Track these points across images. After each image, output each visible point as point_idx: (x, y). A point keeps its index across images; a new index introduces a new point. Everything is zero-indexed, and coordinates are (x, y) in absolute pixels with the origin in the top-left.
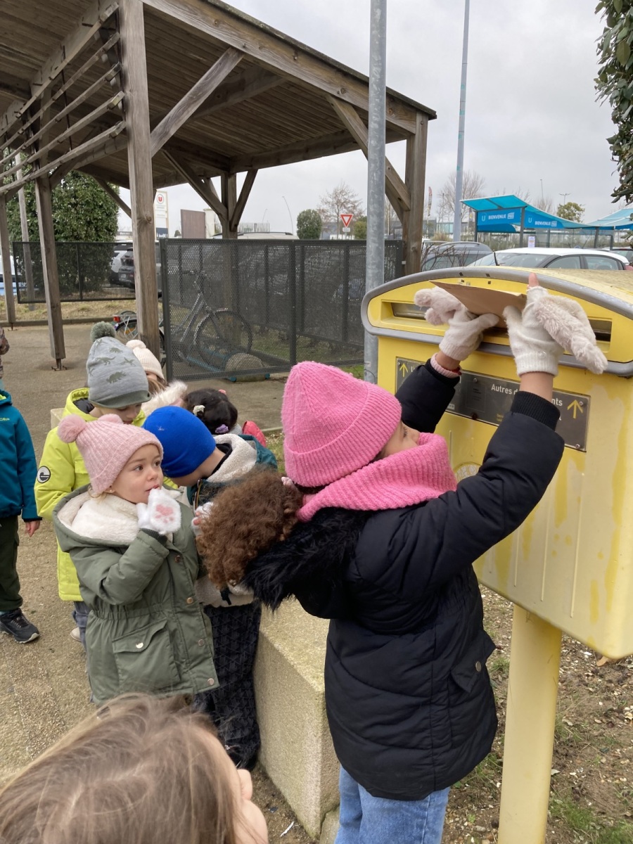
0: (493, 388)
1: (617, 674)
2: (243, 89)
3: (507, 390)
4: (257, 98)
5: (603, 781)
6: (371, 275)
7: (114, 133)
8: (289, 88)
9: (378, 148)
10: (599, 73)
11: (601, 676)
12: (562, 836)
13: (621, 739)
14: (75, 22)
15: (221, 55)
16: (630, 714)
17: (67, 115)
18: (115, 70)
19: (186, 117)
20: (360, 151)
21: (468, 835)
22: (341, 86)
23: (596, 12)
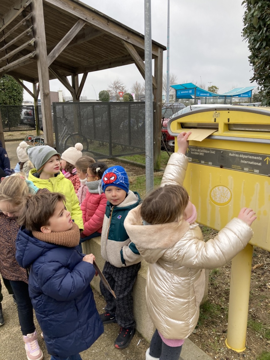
0: (230, 154)
1: (261, 271)
2: (84, 37)
3: (236, 155)
4: (90, 42)
5: (263, 312)
6: (147, 116)
7: (31, 56)
8: (104, 37)
9: (149, 62)
10: (243, 30)
11: (255, 273)
12: (251, 334)
13: (267, 296)
14: (9, 8)
15: (75, 23)
16: (269, 286)
17: (6, 49)
18: (31, 28)
19: (62, 49)
20: (134, 64)
21: (214, 336)
22: (127, 36)
23: (242, 5)
